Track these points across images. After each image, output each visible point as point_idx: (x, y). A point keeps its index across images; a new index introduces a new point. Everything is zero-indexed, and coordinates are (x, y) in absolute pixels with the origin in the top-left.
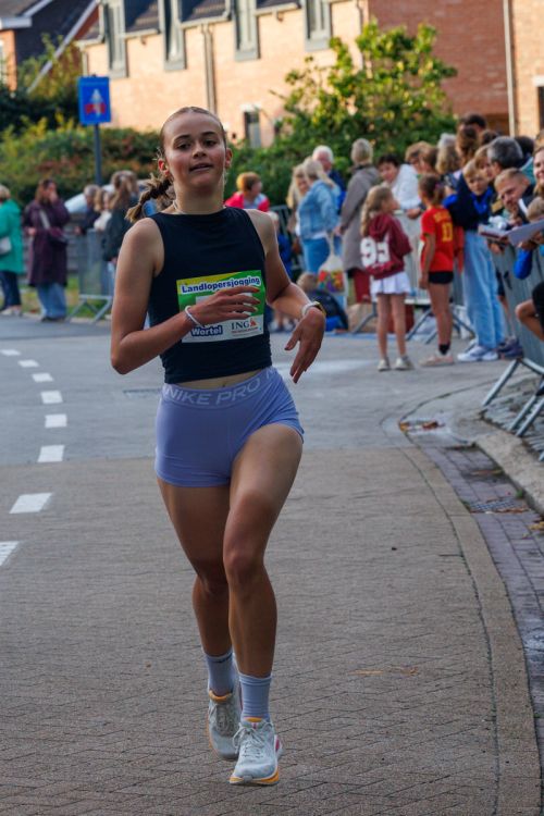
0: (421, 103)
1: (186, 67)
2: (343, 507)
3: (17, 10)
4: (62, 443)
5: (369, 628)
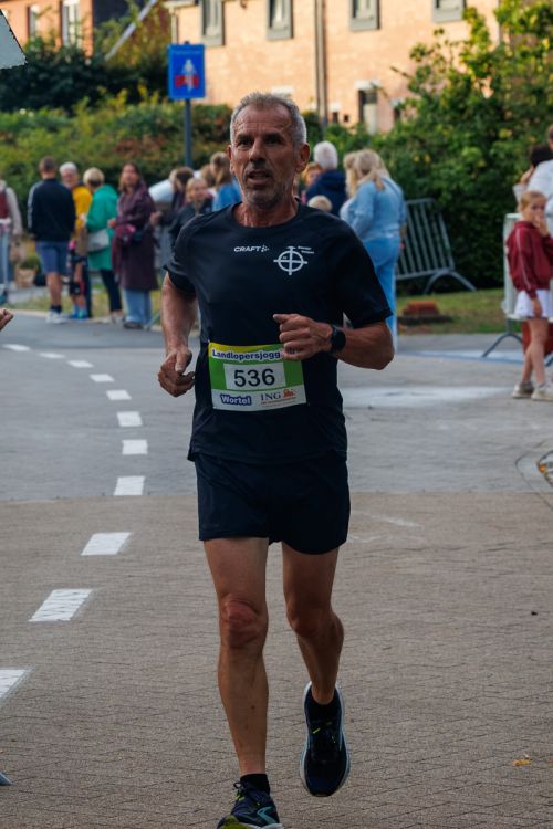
1: (292, 36)
2: (474, 561)
4: (141, 474)
5: (505, 707)
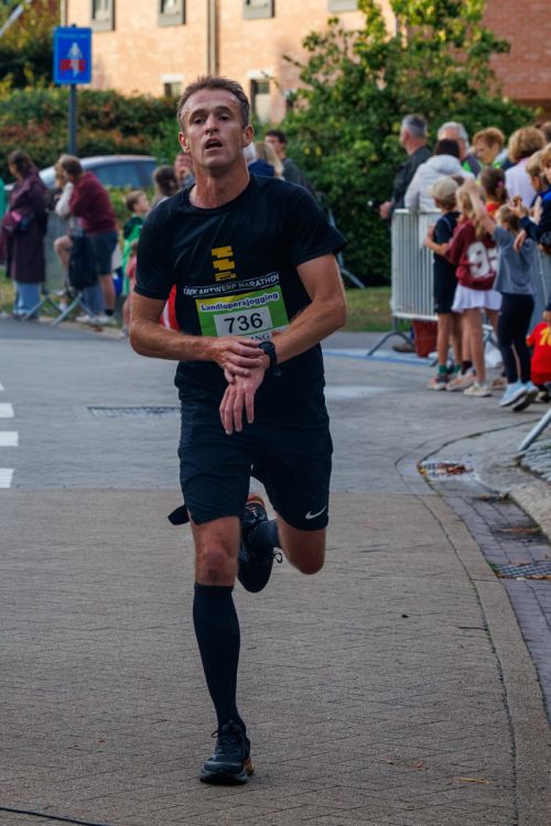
0: (465, 80)
1: (184, 22)
2: (346, 562)
4: (11, 466)
5: (369, 710)
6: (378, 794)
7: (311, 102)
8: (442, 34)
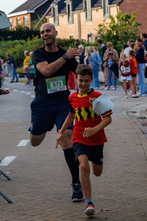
0: (132, 32)
1: (73, 23)
3: (31, 8)
5: (118, 162)
6: (120, 179)
7: (100, 38)
8: (127, 22)
